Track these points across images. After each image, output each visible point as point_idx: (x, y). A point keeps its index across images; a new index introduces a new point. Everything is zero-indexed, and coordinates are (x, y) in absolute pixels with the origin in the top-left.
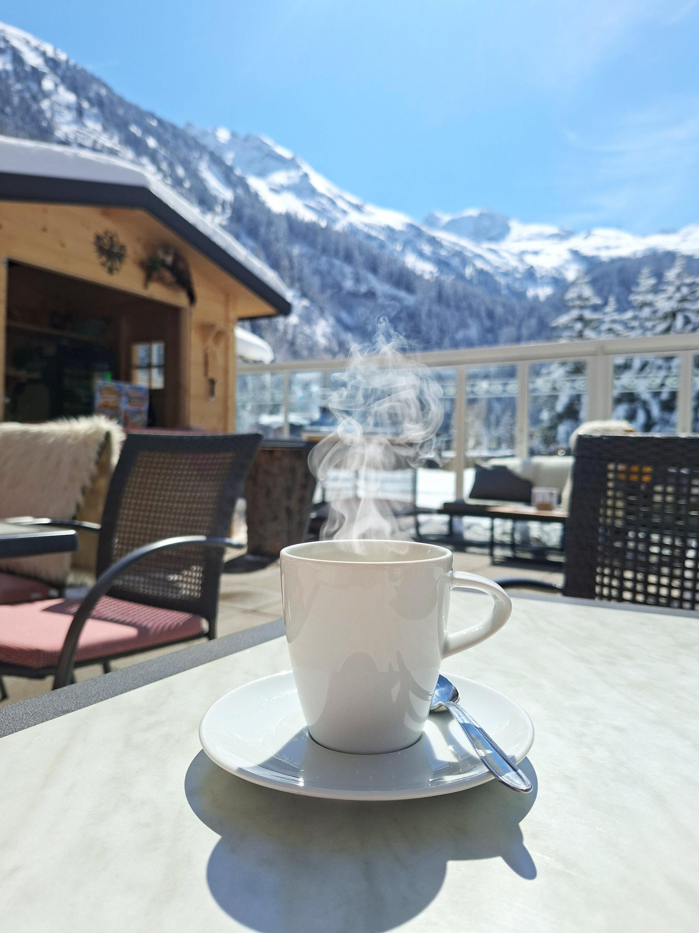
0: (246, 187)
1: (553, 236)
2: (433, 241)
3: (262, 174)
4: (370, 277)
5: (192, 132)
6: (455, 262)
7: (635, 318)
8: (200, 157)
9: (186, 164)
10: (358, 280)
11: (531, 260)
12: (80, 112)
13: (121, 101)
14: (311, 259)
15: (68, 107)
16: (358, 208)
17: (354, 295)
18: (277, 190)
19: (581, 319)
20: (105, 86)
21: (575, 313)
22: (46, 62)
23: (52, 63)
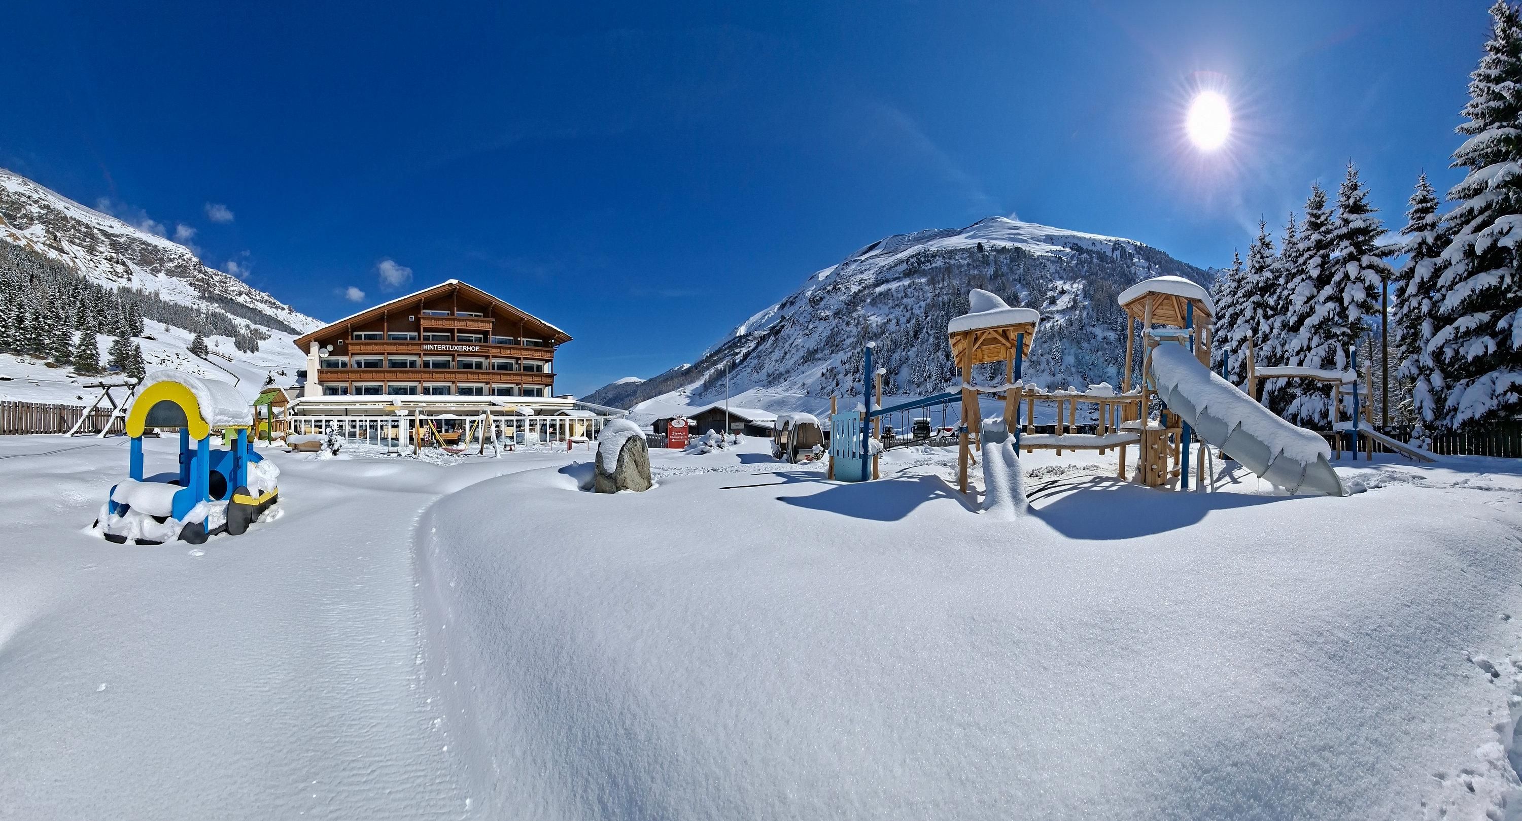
22: (1136, 249)
23: (1139, 249)
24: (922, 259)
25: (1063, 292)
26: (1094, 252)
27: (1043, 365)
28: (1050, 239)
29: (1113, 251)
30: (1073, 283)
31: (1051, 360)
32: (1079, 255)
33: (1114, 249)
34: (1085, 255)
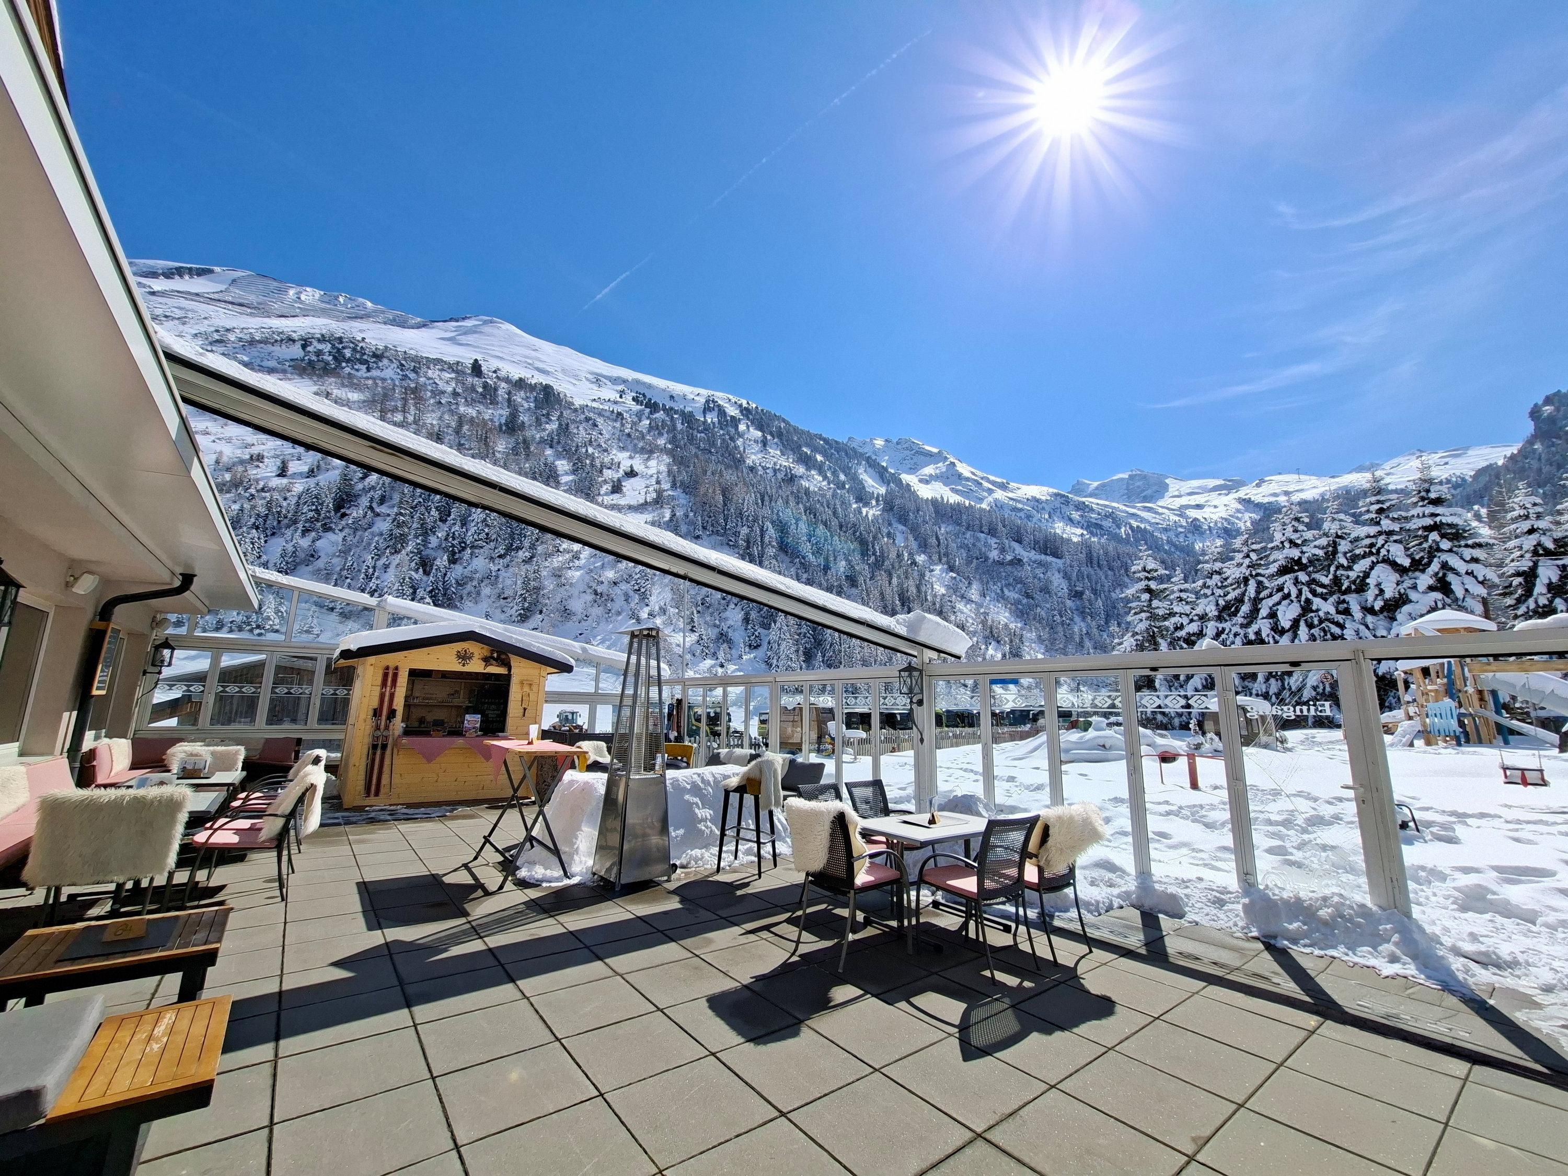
0: (899, 482)
1: (1215, 489)
2: (1080, 507)
3: (913, 470)
4: (1015, 545)
5: (854, 445)
6: (1107, 523)
7: (1205, 586)
8: (859, 464)
9: (847, 470)
10: (1003, 550)
11: (1193, 514)
12: (765, 443)
13: (796, 430)
14: (957, 535)
15: (756, 441)
16: (1003, 487)
17: (1001, 563)
18: (925, 481)
19: (1148, 590)
20: (784, 421)
21: (1142, 585)
22: (741, 412)
23: (746, 412)
24: (348, 353)
25: (631, 474)
26: (676, 412)
27: (619, 603)
28: (598, 380)
29: (704, 412)
30: (648, 459)
31: (631, 593)
32: (651, 413)
33: (707, 409)
34: (660, 415)
